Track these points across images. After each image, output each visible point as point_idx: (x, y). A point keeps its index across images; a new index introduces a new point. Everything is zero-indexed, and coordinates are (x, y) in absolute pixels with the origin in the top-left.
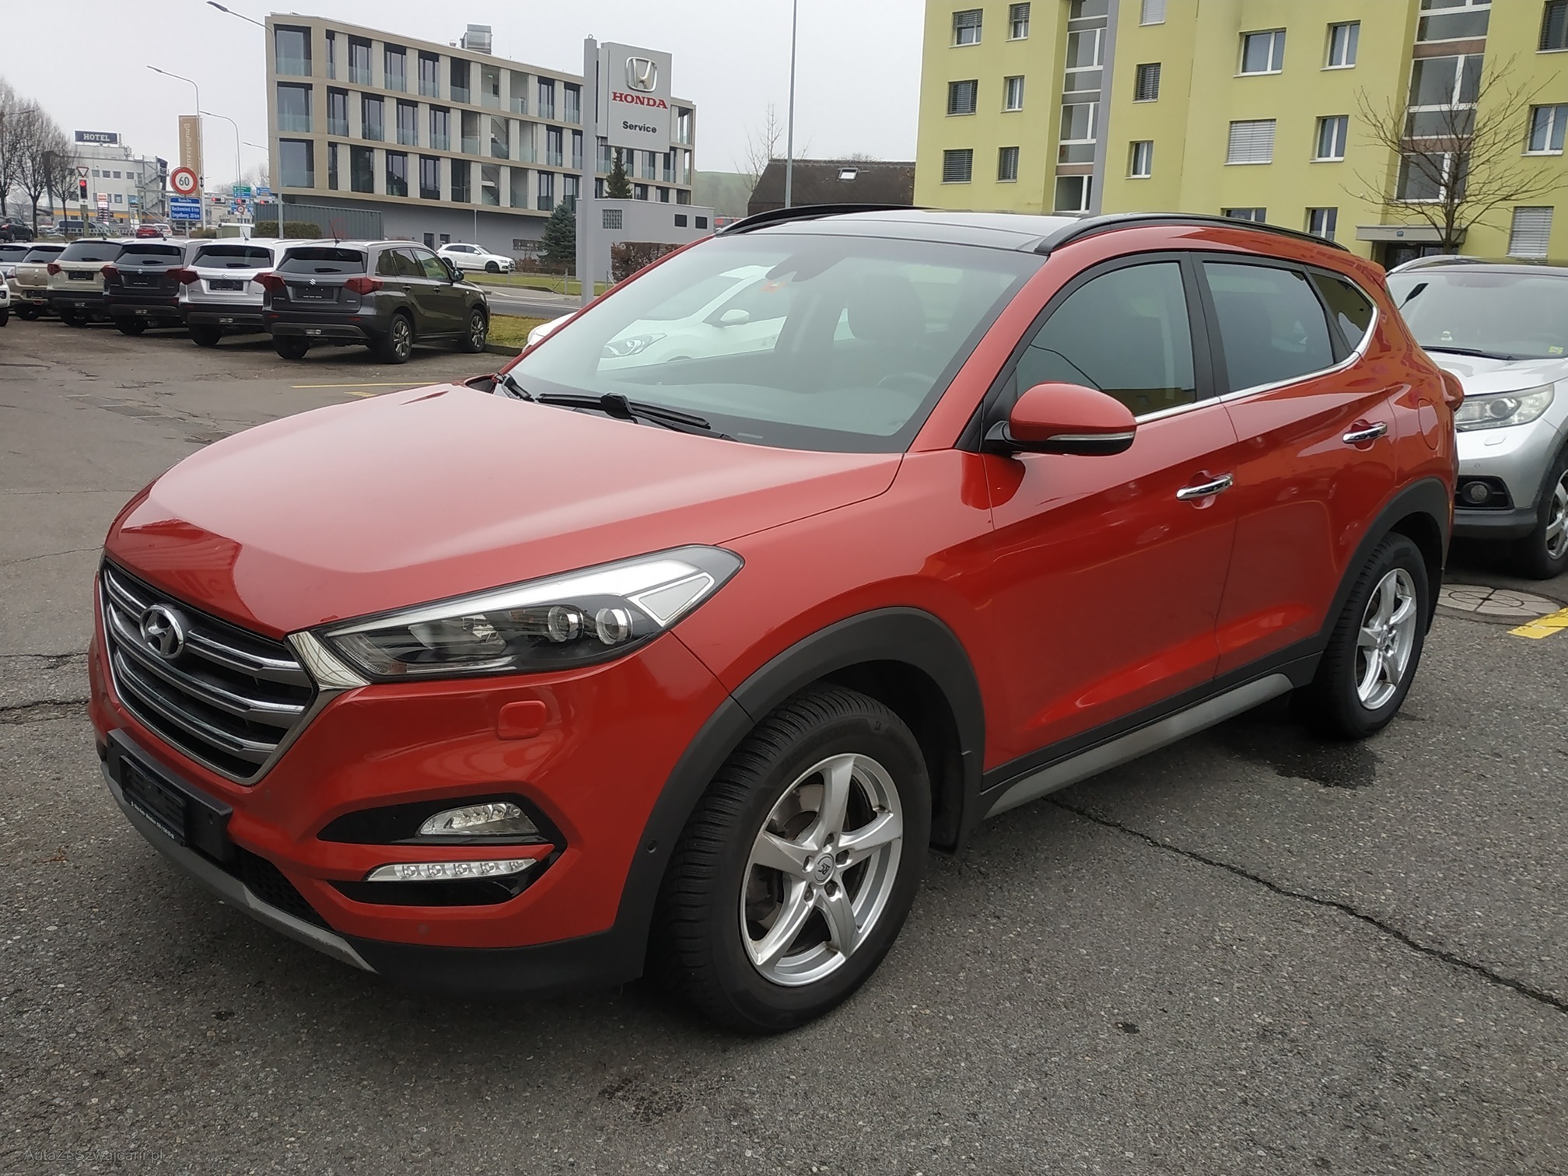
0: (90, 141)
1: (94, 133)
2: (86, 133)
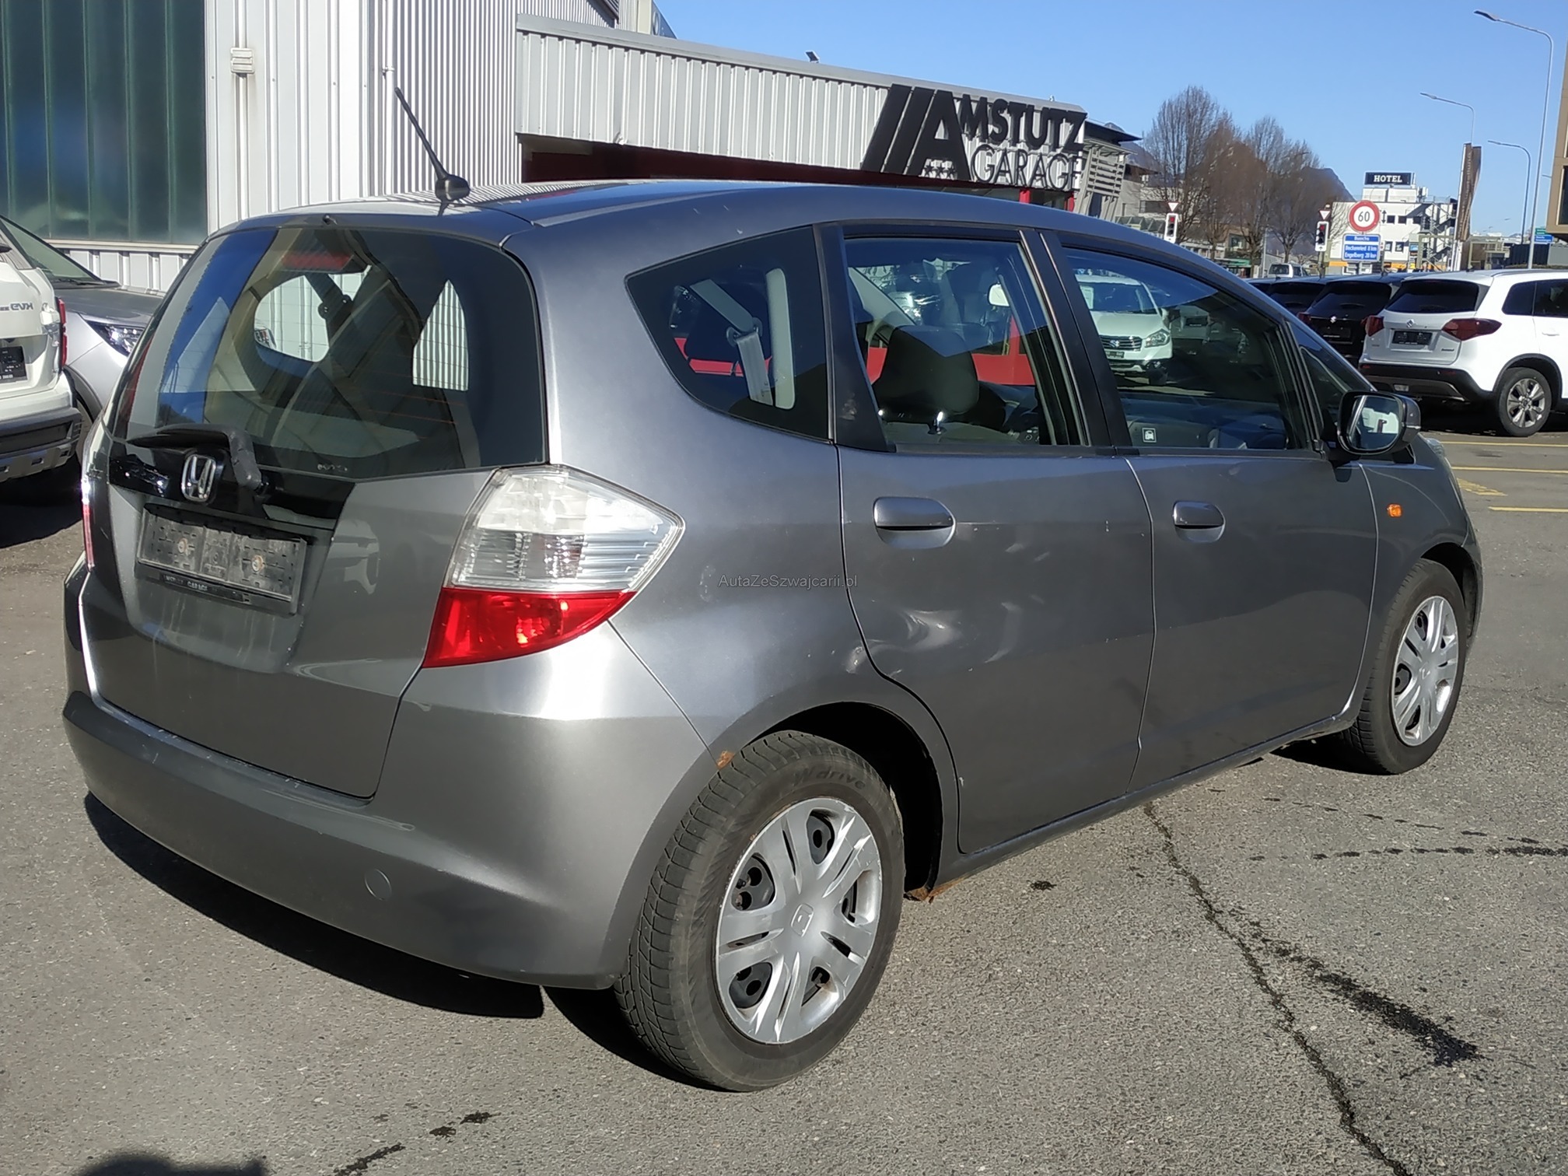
0: (1381, 183)
1: (1386, 174)
2: (1377, 174)
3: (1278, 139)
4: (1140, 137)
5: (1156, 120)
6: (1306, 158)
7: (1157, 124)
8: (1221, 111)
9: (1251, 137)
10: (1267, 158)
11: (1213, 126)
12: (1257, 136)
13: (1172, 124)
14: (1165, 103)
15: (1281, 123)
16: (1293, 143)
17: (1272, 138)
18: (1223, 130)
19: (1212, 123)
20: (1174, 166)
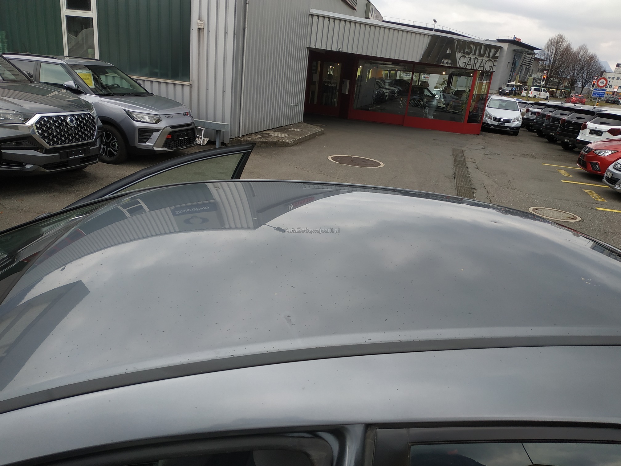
3: (586, 52)
4: (540, 49)
5: (546, 44)
6: (594, 59)
7: (546, 45)
8: (568, 42)
9: (577, 51)
10: (581, 58)
11: (564, 47)
12: (579, 50)
13: (551, 45)
14: (550, 39)
15: (587, 47)
16: (591, 54)
17: (584, 52)
18: (568, 49)
19: (564, 46)
20: (549, 59)
